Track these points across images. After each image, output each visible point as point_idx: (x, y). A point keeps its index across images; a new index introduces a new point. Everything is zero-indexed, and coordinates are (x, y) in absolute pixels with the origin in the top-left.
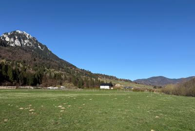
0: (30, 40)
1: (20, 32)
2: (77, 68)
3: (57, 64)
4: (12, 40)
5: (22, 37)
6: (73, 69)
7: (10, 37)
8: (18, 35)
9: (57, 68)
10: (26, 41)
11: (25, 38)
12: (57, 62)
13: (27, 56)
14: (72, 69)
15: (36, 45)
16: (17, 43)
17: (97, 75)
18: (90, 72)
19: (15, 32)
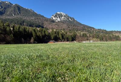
0: (65, 16)
1: (59, 13)
2: (95, 29)
3: (81, 28)
4: (56, 18)
5: (60, 16)
6: (93, 29)
7: (55, 17)
8: (59, 15)
9: (82, 30)
10: (63, 17)
11: (62, 16)
12: (81, 26)
13: (65, 26)
14: (91, 29)
15: (68, 19)
16: (59, 19)
17: (112, 32)
18: (105, 30)
19: (57, 13)
